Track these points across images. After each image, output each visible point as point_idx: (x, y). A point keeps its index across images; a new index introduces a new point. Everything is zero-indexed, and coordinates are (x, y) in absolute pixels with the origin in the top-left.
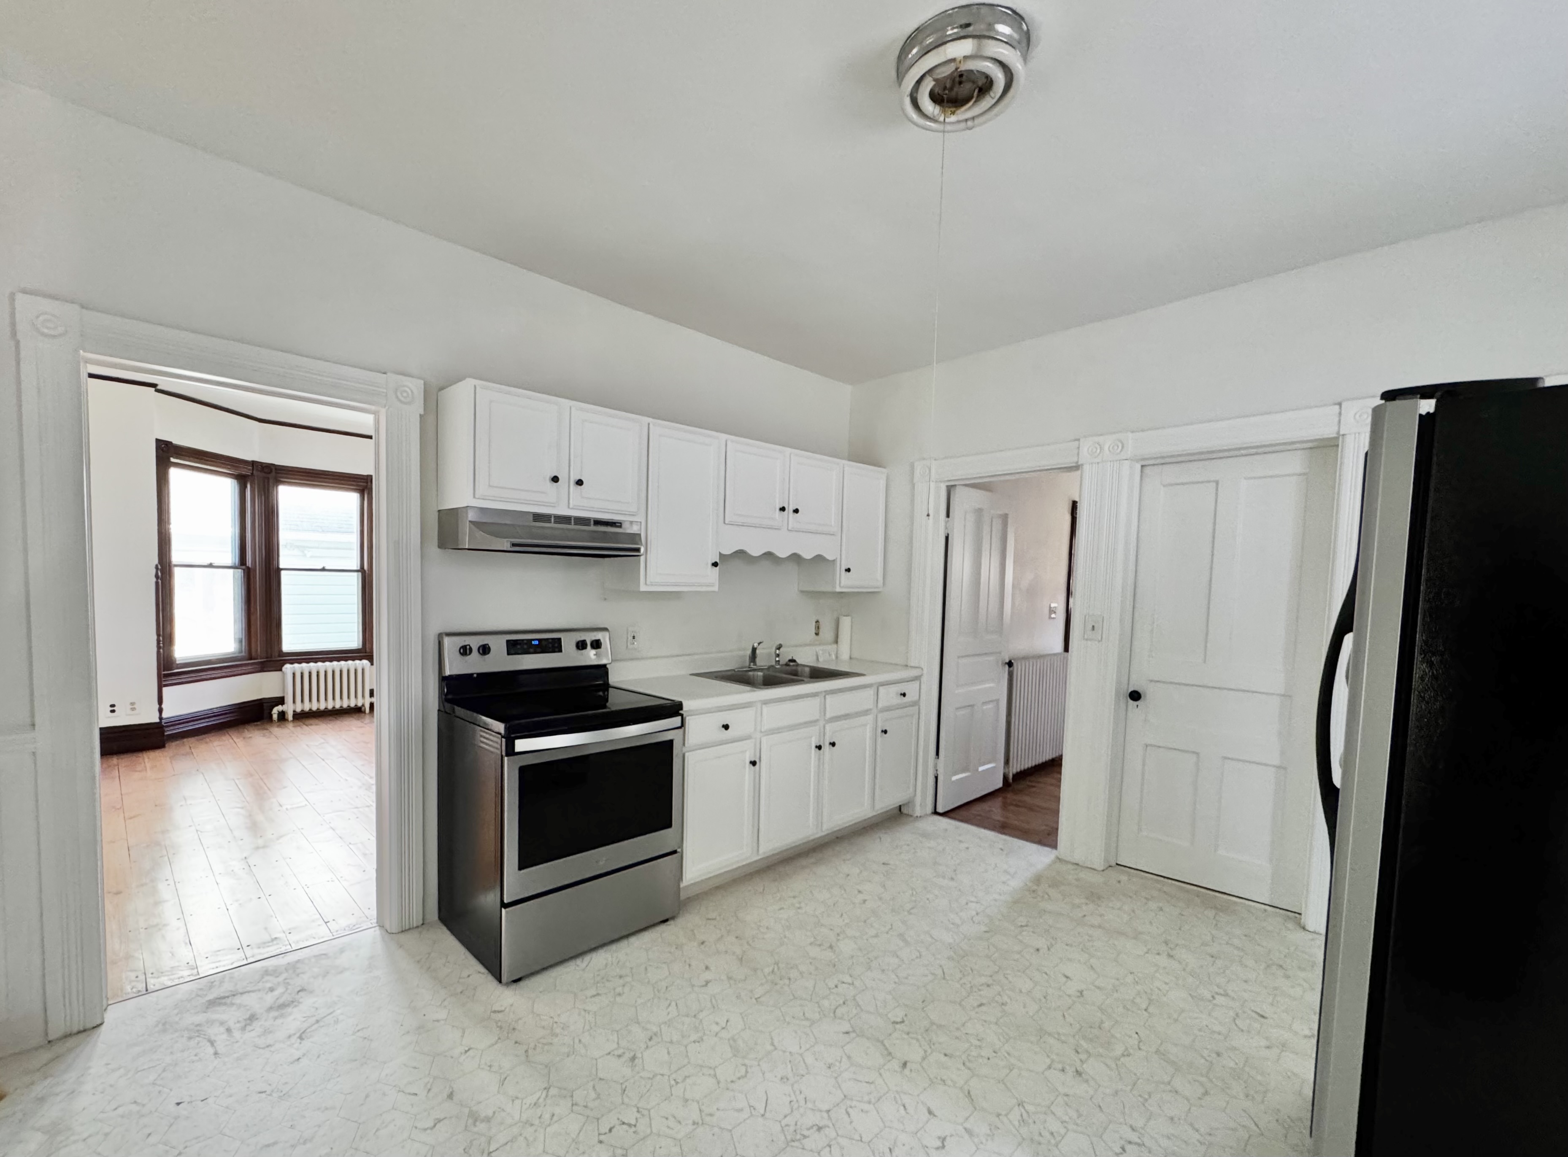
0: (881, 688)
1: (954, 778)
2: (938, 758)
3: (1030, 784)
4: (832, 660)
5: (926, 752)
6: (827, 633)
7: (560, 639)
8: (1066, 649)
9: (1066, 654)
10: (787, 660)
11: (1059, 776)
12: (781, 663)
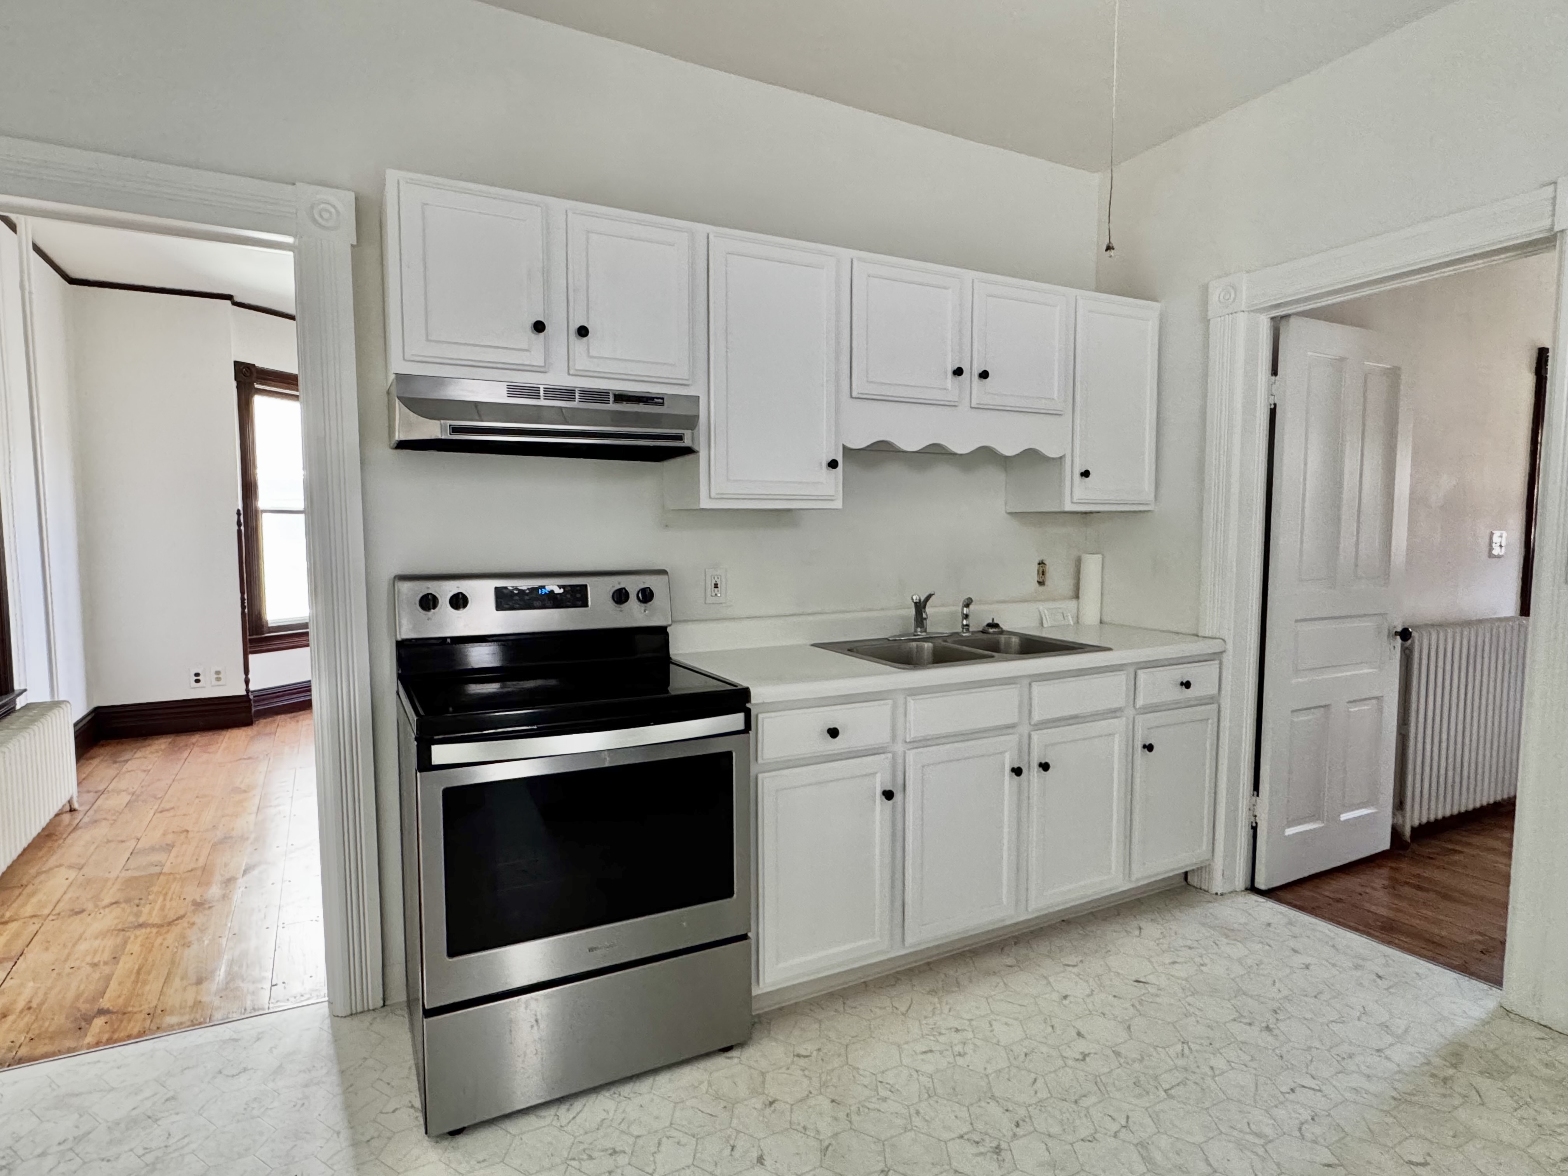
0: (1140, 673)
1: (1289, 831)
2: (1258, 795)
3: (1450, 846)
4: (1069, 625)
5: (1233, 785)
6: (1059, 580)
7: (584, 587)
8: (1525, 609)
9: (1524, 620)
10: (985, 624)
11: (1507, 835)
12: (971, 630)
